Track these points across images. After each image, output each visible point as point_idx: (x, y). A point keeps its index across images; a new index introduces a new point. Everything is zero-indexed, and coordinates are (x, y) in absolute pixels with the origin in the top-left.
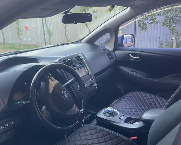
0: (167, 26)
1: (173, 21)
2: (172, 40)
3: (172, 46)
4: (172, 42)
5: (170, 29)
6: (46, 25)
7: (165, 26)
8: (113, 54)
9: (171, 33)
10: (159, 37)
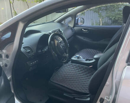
0: (97, 12)
1: (100, 9)
2: (100, 21)
3: (100, 25)
4: (100, 22)
5: (98, 14)
6: (14, 8)
7: (95, 13)
8: (73, 29)
9: (99, 16)
10: (92, 19)
